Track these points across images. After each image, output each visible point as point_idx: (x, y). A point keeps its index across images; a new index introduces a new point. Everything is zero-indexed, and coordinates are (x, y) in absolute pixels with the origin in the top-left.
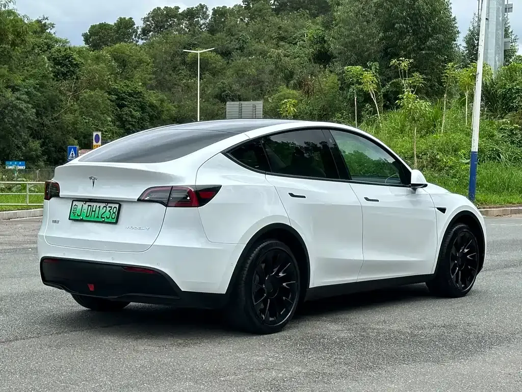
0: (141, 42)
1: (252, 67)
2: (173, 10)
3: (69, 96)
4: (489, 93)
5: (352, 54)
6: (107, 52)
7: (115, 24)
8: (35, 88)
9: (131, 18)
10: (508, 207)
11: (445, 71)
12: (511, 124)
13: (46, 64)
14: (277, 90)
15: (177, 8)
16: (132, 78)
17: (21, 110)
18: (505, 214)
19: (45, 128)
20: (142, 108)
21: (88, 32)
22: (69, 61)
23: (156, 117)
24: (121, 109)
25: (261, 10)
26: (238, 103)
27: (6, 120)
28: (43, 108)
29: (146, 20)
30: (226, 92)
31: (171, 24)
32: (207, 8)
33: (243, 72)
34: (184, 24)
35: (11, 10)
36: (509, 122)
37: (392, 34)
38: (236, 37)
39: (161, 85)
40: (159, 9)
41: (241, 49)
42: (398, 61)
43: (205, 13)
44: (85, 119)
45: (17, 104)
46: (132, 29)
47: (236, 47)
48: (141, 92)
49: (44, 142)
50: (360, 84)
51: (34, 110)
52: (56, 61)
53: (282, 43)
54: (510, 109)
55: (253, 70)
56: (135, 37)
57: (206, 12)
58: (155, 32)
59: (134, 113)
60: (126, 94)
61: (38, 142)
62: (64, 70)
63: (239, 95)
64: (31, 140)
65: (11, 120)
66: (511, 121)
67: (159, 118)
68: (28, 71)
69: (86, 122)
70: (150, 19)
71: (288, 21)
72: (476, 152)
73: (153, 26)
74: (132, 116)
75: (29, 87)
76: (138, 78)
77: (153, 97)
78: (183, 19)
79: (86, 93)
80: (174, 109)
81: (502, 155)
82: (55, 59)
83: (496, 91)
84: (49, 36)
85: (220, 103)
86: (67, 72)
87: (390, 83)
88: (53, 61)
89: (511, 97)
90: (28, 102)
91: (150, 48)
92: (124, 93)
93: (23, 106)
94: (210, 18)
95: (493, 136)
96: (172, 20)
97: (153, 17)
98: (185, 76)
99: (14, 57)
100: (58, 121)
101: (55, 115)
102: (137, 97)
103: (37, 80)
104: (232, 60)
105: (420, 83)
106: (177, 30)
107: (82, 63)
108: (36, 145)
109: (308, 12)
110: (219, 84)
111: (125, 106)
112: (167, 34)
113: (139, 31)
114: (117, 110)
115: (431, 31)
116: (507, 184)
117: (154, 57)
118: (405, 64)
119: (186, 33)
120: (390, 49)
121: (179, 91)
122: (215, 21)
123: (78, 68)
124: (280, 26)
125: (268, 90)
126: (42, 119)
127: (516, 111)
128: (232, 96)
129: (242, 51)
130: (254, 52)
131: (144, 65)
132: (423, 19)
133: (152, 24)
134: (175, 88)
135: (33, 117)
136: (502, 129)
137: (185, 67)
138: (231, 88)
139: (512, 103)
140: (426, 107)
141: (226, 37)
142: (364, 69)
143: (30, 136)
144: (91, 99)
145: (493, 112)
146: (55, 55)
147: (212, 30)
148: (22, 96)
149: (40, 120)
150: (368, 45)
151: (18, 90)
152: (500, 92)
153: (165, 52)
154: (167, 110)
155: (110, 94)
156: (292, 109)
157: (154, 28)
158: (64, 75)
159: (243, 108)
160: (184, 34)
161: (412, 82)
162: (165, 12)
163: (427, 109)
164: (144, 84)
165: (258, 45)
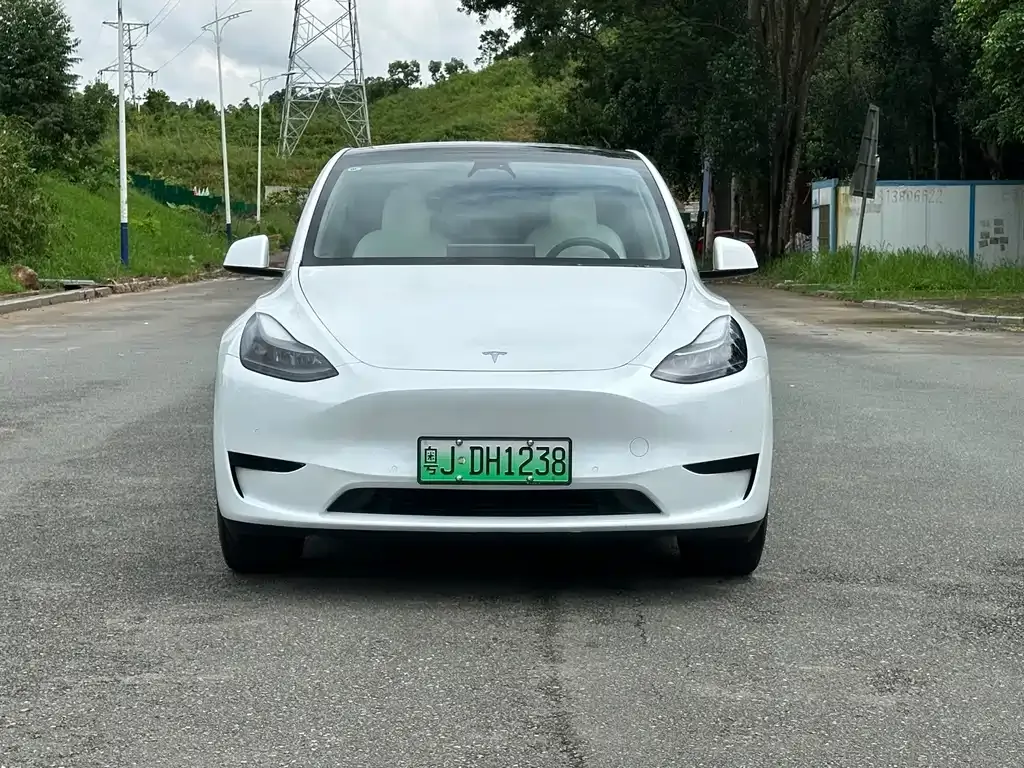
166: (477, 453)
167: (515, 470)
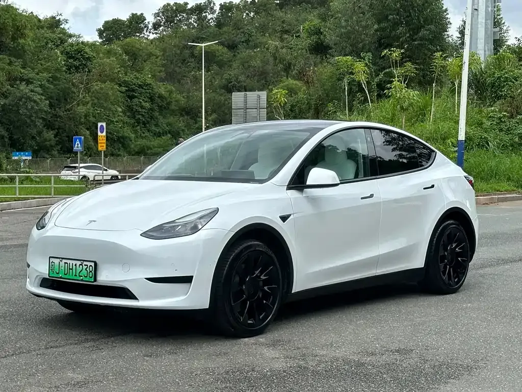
0: (152, 37)
1: (258, 59)
2: (182, 6)
3: (81, 88)
4: (479, 82)
5: (347, 45)
6: (118, 46)
7: (127, 19)
8: (48, 81)
9: (142, 14)
10: (495, 195)
11: (434, 61)
12: (500, 111)
13: (59, 57)
14: (281, 81)
15: (186, 4)
16: (142, 70)
17: (35, 101)
18: (492, 202)
19: (59, 119)
20: (152, 99)
21: (101, 27)
22: (81, 55)
23: (165, 108)
24: (131, 100)
25: (266, 5)
26: (243, 93)
27: (21, 111)
28: (56, 99)
29: (157, 15)
30: (233, 83)
31: (180, 19)
32: (214, 4)
33: (249, 64)
34: (193, 19)
35: (10, 5)
36: (497, 110)
37: (386, 25)
38: (242, 30)
39: (170, 77)
40: (169, 4)
41: (247, 41)
42: (389, 51)
43: (212, 9)
44: (97, 110)
45: (31, 96)
46: (144, 24)
47: (242, 40)
48: (150, 84)
49: (57, 133)
50: (352, 73)
51: (48, 102)
52: (69, 56)
53: (286, 36)
54: (499, 97)
55: (258, 62)
56: (147, 32)
57: (213, 7)
58: (165, 27)
59: (144, 104)
60: (136, 86)
61: (52, 132)
62: (77, 63)
63: (244, 86)
64: (45, 130)
65: (25, 111)
66: (500, 110)
67: (168, 108)
68: (42, 65)
69: (98, 113)
70: (161, 14)
71: (291, 15)
72: (463, 141)
73: (163, 21)
74: (142, 107)
75: (42, 80)
76: (148, 70)
77: (162, 89)
78: (192, 14)
79: (97, 85)
80: (183, 99)
81: (491, 142)
82: (67, 53)
83: (485, 80)
84: (63, 32)
85: (226, 94)
86: (79, 65)
87: (383, 73)
88: (66, 55)
89: (499, 85)
90: (42, 94)
91: (160, 42)
92: (134, 84)
93: (37, 97)
94: (217, 13)
95: (482, 124)
96: (181, 15)
97: (163, 12)
98: (194, 68)
99: (28, 52)
100: (71, 112)
101: (68, 107)
102: (146, 88)
103: (50, 73)
104: (238, 53)
105: (412, 73)
106: (186, 25)
107: (94, 57)
108: (50, 135)
109: (310, 6)
110: (226, 76)
111: (136, 97)
112: (177, 28)
113: (150, 26)
114: (127, 101)
115: (424, 21)
116: (494, 172)
117: (164, 50)
118: (396, 54)
119: (194, 27)
120: (383, 40)
121: (188, 83)
122: (222, 15)
123: (90, 61)
124: (284, 20)
125: (272, 81)
126: (55, 110)
127: (505, 99)
128: (238, 87)
129: (248, 44)
130: (259, 45)
131: (153, 58)
132: (415, 11)
133: (162, 19)
134: (184, 80)
135: (46, 109)
136: (490, 117)
137: (193, 60)
138: (237, 79)
139: (501, 91)
140: (414, 96)
141: (232, 30)
142: (358, 60)
143: (44, 126)
144: (102, 92)
145: (483, 101)
146: (68, 49)
147: (219, 24)
148: (35, 89)
149: (53, 112)
150: (363, 37)
151: (32, 83)
152: (489, 80)
153: (174, 46)
154: (176, 101)
155: (120, 85)
156: (282, 99)
157: (164, 23)
158: (77, 68)
159: (248, 98)
160: (193, 28)
161: (404, 72)
162: (174, 8)
163: (415, 98)
164: (154, 76)
165: (263, 38)
166: (66, 265)
167: (77, 275)
